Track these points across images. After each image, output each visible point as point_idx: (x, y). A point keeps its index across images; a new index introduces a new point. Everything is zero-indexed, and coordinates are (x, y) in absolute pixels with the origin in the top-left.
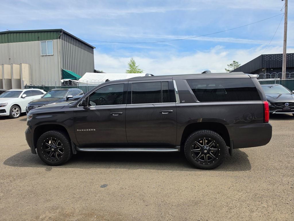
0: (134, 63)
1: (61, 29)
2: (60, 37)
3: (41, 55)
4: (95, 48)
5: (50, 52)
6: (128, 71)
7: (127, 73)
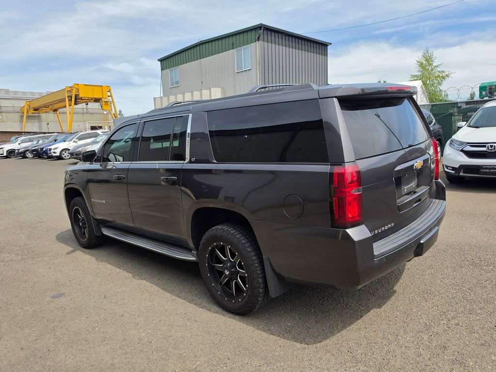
0: (429, 59)
1: (261, 24)
2: (259, 37)
3: (236, 72)
4: (331, 44)
5: (247, 64)
6: (416, 76)
7: (411, 81)
